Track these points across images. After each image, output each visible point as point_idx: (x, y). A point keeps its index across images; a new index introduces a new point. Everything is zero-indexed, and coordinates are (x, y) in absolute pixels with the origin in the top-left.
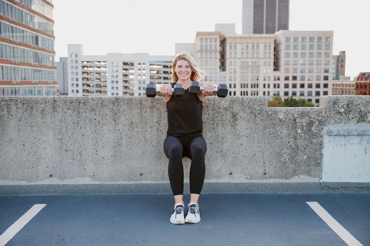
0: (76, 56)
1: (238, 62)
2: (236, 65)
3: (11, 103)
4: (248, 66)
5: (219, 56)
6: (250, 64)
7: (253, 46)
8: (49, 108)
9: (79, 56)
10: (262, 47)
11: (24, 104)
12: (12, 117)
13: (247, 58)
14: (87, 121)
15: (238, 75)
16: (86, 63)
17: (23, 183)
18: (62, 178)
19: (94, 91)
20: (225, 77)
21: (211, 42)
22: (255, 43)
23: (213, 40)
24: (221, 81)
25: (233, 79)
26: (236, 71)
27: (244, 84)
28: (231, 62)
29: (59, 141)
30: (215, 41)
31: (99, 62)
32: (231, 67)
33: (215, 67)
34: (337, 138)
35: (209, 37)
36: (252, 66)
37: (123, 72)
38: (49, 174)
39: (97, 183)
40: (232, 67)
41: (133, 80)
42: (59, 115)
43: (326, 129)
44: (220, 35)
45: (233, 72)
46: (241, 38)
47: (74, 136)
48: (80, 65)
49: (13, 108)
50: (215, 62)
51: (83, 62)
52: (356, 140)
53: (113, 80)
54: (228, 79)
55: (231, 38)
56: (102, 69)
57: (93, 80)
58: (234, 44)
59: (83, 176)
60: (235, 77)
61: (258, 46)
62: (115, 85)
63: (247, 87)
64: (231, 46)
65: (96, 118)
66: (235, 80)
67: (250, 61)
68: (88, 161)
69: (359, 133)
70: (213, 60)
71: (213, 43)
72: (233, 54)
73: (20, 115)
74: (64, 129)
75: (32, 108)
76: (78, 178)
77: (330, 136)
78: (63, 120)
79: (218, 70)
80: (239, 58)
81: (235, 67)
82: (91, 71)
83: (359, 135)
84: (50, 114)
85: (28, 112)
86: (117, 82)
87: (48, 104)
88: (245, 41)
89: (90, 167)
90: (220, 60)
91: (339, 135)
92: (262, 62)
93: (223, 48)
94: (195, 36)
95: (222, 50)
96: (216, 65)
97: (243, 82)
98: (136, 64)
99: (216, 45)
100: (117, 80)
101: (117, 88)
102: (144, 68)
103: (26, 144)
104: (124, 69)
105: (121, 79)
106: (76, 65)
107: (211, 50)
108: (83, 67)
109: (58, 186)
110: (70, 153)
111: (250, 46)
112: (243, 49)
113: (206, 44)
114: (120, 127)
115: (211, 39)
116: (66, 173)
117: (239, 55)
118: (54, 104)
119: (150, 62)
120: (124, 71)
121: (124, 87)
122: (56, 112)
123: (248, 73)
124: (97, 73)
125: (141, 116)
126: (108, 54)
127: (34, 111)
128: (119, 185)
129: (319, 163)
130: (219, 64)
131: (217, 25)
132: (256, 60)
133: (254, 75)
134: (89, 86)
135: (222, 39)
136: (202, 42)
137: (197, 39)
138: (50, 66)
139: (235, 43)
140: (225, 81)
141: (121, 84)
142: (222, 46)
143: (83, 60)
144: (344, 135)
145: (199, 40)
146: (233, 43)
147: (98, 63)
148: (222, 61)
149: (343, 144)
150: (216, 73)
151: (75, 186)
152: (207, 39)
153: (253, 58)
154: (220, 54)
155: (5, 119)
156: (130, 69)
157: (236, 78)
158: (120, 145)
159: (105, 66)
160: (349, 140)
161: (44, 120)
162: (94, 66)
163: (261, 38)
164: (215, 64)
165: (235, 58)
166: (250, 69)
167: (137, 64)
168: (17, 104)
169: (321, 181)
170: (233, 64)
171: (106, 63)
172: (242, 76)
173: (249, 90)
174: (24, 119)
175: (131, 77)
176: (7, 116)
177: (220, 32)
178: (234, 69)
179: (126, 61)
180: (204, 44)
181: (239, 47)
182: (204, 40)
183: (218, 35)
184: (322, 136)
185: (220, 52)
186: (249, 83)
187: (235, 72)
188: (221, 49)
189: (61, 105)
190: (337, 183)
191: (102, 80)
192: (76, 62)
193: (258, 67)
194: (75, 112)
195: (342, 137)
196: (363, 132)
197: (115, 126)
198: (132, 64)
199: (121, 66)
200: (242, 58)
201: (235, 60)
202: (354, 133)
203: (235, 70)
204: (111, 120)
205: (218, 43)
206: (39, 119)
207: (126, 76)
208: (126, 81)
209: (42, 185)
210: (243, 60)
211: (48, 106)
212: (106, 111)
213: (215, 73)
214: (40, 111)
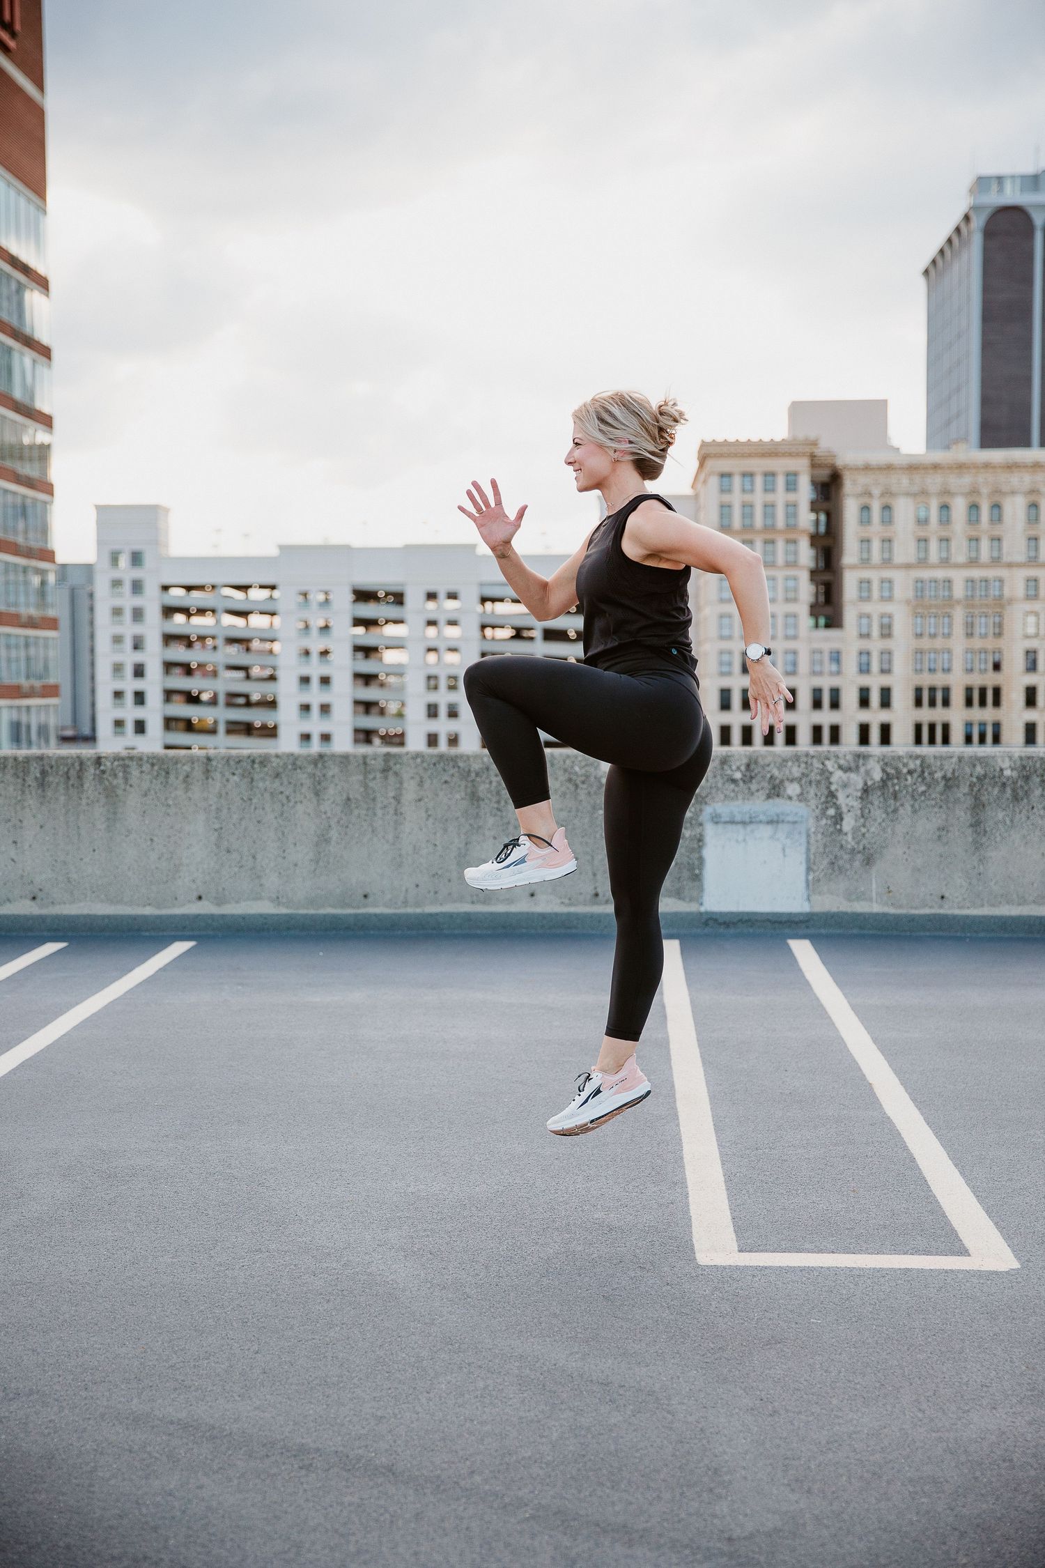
0: (136, 558)
1: (903, 584)
2: (890, 599)
3: (130, 763)
4: (950, 601)
5: (806, 555)
6: (959, 591)
7: (974, 507)
8: (198, 773)
9: (148, 560)
10: (1015, 508)
11: (153, 765)
12: (132, 790)
13: (945, 562)
14: (267, 795)
15: (902, 645)
16: (182, 592)
17: (148, 911)
18: (220, 901)
19: (216, 722)
20: (836, 657)
21: (769, 488)
22: (985, 491)
23: (781, 481)
24: (820, 673)
25: (875, 667)
26: (890, 626)
27: (932, 690)
28: (865, 584)
29: (216, 834)
30: (791, 486)
31: (244, 588)
32: (867, 608)
33: (791, 608)
34: (730, 827)
35: (758, 465)
36: (969, 601)
37: (354, 636)
38: (195, 895)
39: (283, 911)
40: (875, 608)
41: (399, 671)
42: (216, 785)
43: (708, 810)
44: (812, 457)
45: (875, 632)
46: (913, 468)
47: (243, 823)
48: (152, 603)
49: (135, 772)
50: (791, 584)
51: (166, 588)
52: (766, 831)
53: (305, 671)
54: (850, 663)
55: (867, 468)
56: (257, 621)
57: (215, 674)
58: (882, 495)
59: (258, 898)
60: (887, 654)
61: (997, 507)
62: (315, 696)
63: (946, 703)
64: (866, 508)
65: (282, 789)
66: (885, 671)
67: (959, 578)
68: (267, 871)
69: (769, 819)
70: (780, 575)
71: (780, 497)
72: (876, 545)
73: (145, 785)
74: (225, 811)
75: (168, 773)
76: (249, 903)
77: (717, 823)
78: (224, 794)
79: (806, 621)
80: (908, 566)
81: (888, 608)
82: (203, 632)
83: (770, 822)
84: (200, 782)
85: (161, 779)
86: (325, 681)
87: (196, 765)
88: (934, 482)
89: (272, 881)
90: (814, 573)
91: (732, 822)
92: (1016, 583)
93: (828, 515)
94: (696, 464)
95: (822, 529)
96: (795, 600)
97: (926, 680)
98: (414, 598)
99: (792, 507)
100: (325, 671)
101: (325, 709)
102: (453, 617)
103: (155, 839)
104: (358, 622)
105: (343, 665)
106: (138, 601)
107: (769, 528)
108: (169, 611)
109: (212, 917)
110: (235, 856)
111: (959, 506)
112: (923, 522)
113: (748, 497)
114: (326, 806)
115: (770, 475)
116: (227, 893)
117: (905, 551)
118: (207, 764)
119: (482, 585)
120: (360, 630)
121: (357, 703)
122: (210, 780)
123: (948, 636)
124: (232, 641)
125: (366, 786)
126: (282, 548)
127: (172, 777)
128: (325, 915)
129: (697, 876)
130: (806, 591)
131: (798, 410)
132: (991, 573)
133: (977, 643)
134: (193, 699)
135: (824, 474)
136: (725, 490)
137: (702, 477)
138: (30, 618)
139: (887, 493)
140: (839, 673)
141: (343, 693)
142: (825, 505)
143: (167, 582)
144: (743, 823)
145: (714, 481)
146: (876, 492)
147: (239, 595)
148: (826, 577)
149: (741, 838)
150: (795, 637)
151: (243, 917)
152: (748, 475)
153: (973, 562)
154: (813, 545)
155: (120, 792)
156: (386, 623)
157: (890, 662)
158: (327, 841)
159: (269, 608)
160: (752, 831)
161: (189, 794)
162: (220, 606)
163: (1011, 467)
164: (791, 595)
165: (887, 562)
166: (959, 615)
167: (423, 596)
168: (141, 766)
169: (702, 909)
170: (876, 594)
171: (276, 594)
172: (919, 652)
173: (957, 716)
174: (152, 792)
175: (391, 657)
176: (123, 786)
177: (815, 443)
178: (882, 616)
179: (368, 580)
180: (736, 498)
181: (904, 510)
182: (737, 480)
183: (804, 454)
184: (701, 825)
185: (815, 539)
186: (958, 682)
187: (886, 632)
188: (817, 522)
189: (220, 766)
190: (732, 913)
191: (256, 671)
192: (137, 587)
193: (1001, 603)
194: (246, 780)
195: (740, 827)
196: (778, 815)
197: (319, 804)
198: (399, 599)
199: (344, 605)
200: (923, 563)
201: (887, 574)
202: (762, 817)
203: (886, 620)
204: (310, 795)
205: (805, 493)
206: (180, 792)
207: (367, 651)
208: (367, 679)
209: (183, 915)
210: (926, 574)
211: (197, 768)
212: (302, 777)
213: (787, 637)
214: (181, 778)
